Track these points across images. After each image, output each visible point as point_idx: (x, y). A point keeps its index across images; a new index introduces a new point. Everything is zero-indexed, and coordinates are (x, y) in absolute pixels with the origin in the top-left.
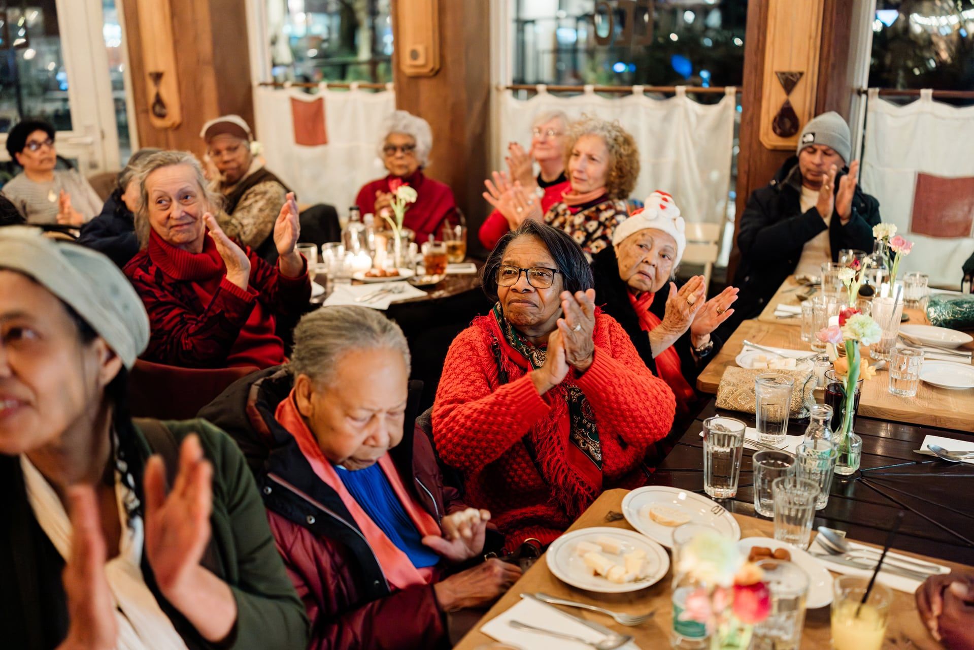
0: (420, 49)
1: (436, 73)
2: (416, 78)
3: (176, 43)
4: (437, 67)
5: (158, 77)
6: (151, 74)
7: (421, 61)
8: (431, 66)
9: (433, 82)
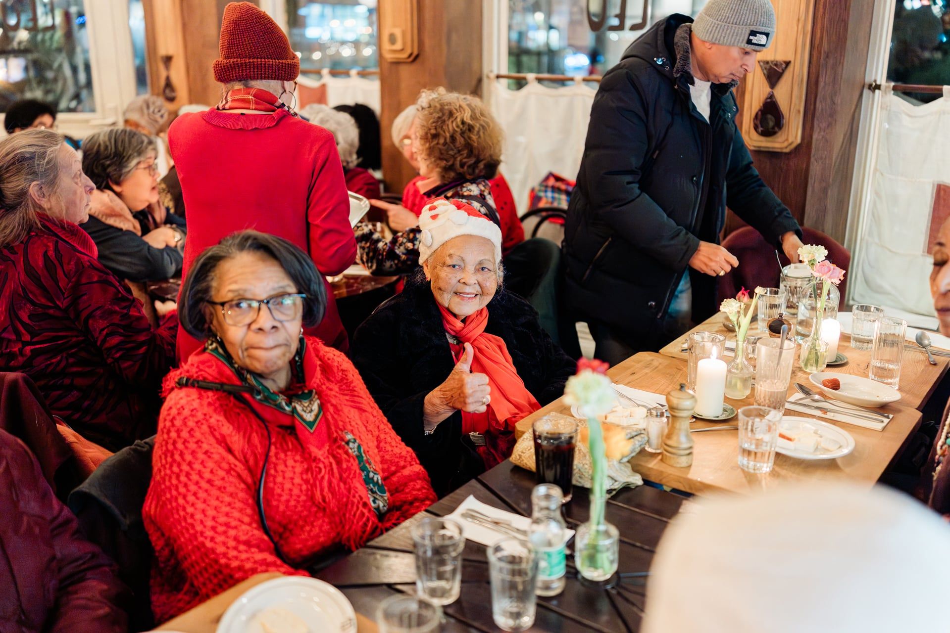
0: (398, 32)
1: (415, 58)
2: (397, 63)
3: (185, 26)
4: (415, 53)
5: (168, 60)
6: (162, 57)
7: (398, 46)
8: (409, 51)
9: (413, 67)
